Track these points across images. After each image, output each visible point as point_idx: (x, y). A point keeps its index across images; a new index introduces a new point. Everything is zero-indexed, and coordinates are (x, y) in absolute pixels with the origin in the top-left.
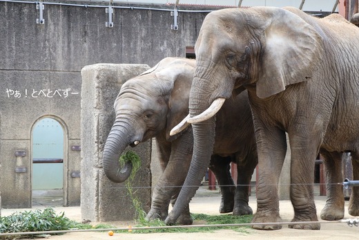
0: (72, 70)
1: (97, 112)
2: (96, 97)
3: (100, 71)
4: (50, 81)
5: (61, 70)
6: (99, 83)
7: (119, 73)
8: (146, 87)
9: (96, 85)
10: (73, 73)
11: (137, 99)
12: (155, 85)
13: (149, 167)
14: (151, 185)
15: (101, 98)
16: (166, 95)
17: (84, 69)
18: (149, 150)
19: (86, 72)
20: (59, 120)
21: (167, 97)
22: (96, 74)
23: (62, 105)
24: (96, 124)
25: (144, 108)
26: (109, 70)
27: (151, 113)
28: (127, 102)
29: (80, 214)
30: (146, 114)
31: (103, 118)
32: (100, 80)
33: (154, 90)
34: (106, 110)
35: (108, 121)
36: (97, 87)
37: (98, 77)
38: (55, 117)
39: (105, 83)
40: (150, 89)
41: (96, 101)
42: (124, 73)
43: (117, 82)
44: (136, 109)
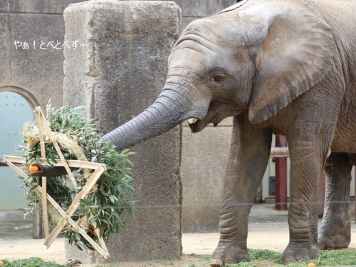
0: (46, 10)
1: (91, 81)
2: (88, 56)
3: (95, 12)
4: (10, 30)
5: (28, 10)
6: (93, 33)
7: (126, 16)
8: (218, 31)
9: (89, 35)
10: (49, 16)
11: (200, 51)
12: (233, 30)
13: (178, 172)
14: (180, 203)
15: (97, 58)
16: (251, 46)
17: (68, 9)
18: (177, 144)
19: (72, 14)
20: (26, 94)
21: (254, 49)
22: (88, 17)
23: (31, 70)
24: (89, 102)
25: (209, 65)
26: (110, 11)
27: (223, 75)
28: (184, 55)
29: (64, 250)
30: (212, 75)
31: (100, 91)
32: (96, 27)
33: (230, 38)
34: (106, 78)
35: (109, 96)
36: (91, 40)
37: (92, 23)
38: (18, 90)
39: (104, 32)
40: (223, 35)
41: (88, 63)
42: (135, 17)
43: (123, 32)
44: (196, 66)
